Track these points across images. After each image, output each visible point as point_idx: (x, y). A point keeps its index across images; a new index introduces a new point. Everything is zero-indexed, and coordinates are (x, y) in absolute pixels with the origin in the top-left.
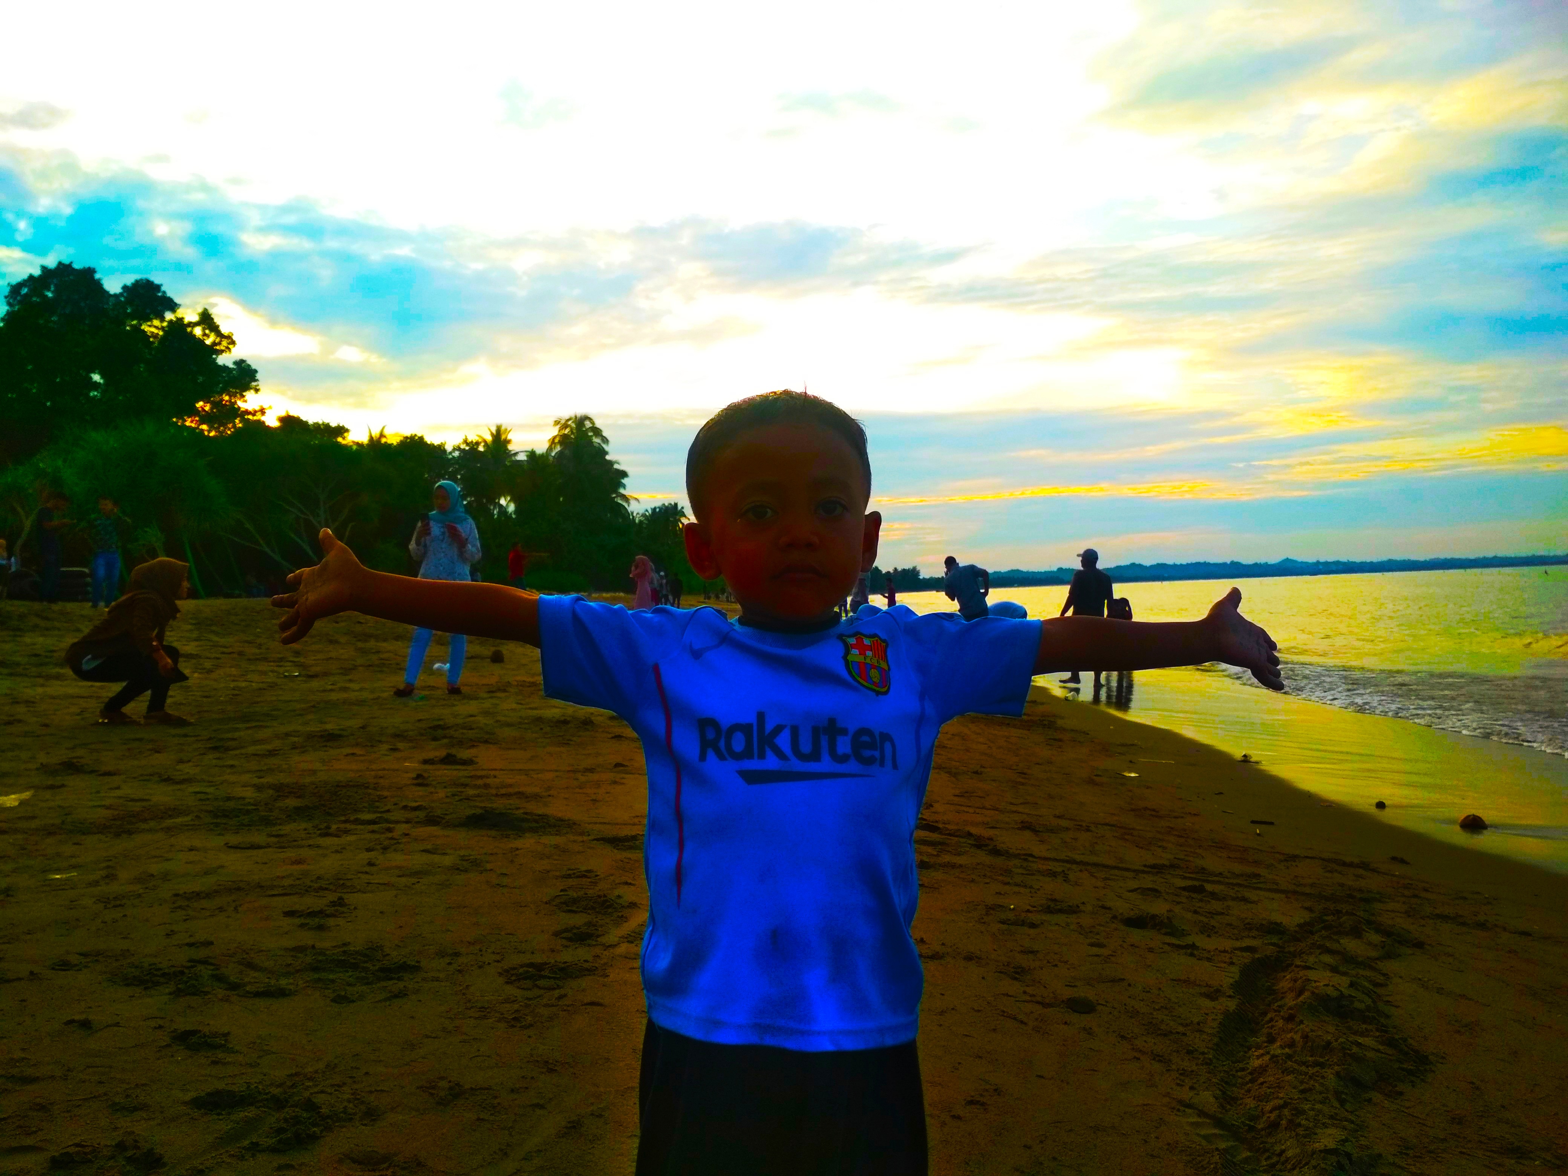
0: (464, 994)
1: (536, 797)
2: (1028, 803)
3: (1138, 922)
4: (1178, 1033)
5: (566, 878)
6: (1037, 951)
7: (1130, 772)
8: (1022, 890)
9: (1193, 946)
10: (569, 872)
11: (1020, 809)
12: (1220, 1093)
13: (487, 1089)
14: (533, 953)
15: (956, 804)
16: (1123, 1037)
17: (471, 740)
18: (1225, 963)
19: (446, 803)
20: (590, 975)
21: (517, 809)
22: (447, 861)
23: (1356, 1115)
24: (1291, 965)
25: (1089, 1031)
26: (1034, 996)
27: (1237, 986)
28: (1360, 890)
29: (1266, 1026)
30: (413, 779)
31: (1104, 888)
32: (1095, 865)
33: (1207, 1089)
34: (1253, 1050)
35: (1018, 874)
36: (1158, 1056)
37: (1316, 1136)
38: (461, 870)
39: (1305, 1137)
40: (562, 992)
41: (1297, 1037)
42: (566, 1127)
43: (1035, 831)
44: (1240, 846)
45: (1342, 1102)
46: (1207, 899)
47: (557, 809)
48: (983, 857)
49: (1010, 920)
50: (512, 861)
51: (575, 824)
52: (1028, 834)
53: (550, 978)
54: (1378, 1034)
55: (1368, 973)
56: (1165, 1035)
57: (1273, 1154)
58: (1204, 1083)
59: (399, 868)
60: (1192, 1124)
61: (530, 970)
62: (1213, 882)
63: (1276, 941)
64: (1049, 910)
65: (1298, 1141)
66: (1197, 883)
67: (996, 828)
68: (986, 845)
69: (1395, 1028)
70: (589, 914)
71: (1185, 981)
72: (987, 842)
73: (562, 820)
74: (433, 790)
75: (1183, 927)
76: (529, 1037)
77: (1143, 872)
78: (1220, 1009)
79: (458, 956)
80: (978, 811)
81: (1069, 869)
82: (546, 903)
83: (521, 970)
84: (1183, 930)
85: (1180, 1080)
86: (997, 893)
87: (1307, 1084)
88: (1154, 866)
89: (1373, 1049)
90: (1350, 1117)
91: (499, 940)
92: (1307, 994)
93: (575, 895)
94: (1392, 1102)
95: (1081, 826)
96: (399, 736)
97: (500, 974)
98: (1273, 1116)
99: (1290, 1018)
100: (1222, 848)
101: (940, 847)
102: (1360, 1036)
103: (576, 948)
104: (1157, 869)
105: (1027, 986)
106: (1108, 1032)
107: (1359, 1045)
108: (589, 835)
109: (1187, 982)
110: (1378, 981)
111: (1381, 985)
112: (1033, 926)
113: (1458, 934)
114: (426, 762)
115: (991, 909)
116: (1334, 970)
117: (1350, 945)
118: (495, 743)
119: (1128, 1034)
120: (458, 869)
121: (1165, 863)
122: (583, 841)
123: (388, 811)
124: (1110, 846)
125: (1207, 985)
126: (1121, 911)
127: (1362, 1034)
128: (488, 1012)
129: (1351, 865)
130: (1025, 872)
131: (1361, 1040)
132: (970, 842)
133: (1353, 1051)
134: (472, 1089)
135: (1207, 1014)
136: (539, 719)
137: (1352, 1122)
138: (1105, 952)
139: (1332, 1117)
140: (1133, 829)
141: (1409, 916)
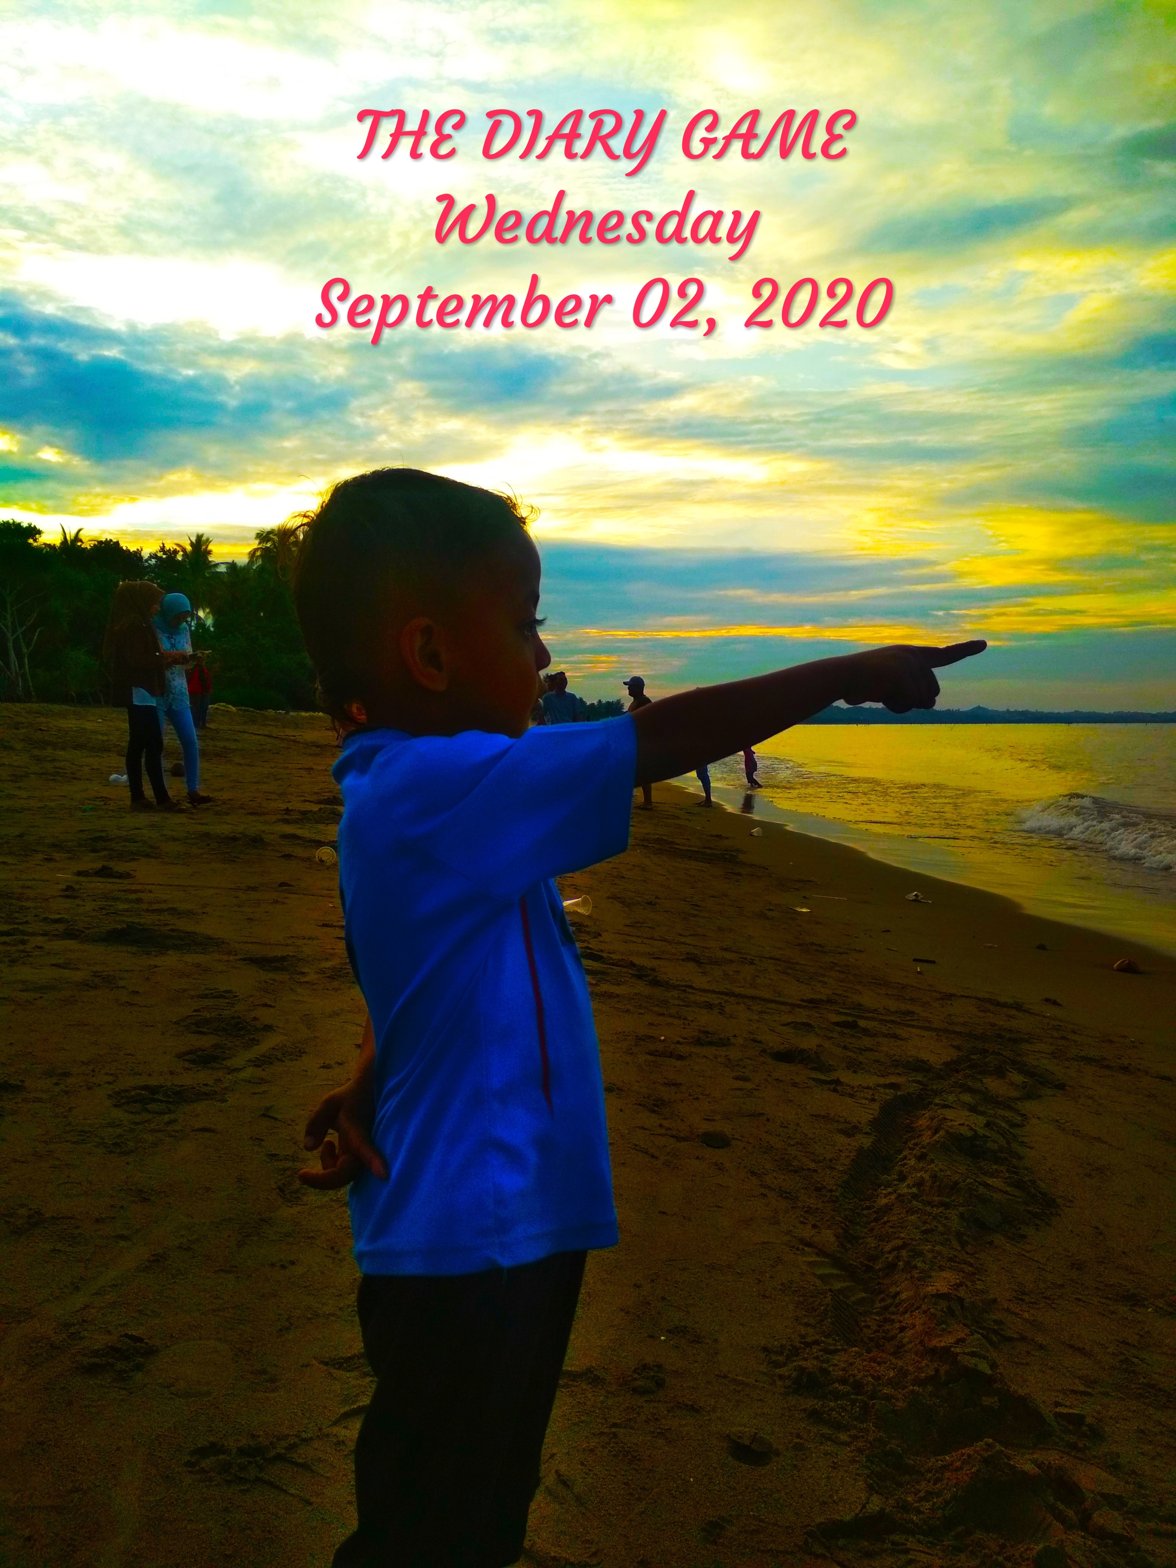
0: (65, 1117)
1: (189, 914)
2: (698, 935)
3: (786, 1056)
4: (809, 1169)
5: (202, 998)
6: (681, 1084)
7: (802, 908)
8: (676, 1021)
9: (838, 1082)
10: (207, 992)
11: (688, 940)
12: (842, 1231)
13: (69, 1218)
14: (150, 1075)
15: (625, 934)
16: (753, 1173)
17: (132, 853)
18: (867, 1099)
19: (91, 917)
20: (207, 1099)
21: (166, 925)
22: (78, 976)
23: (975, 1258)
24: (931, 1103)
25: (720, 1167)
26: (670, 1129)
27: (875, 1123)
28: (1010, 1031)
29: (900, 1163)
30: (63, 890)
31: (758, 1021)
32: (753, 998)
33: (829, 1228)
34: (883, 1187)
35: (674, 1005)
36: (786, 1192)
37: (930, 1280)
38: (91, 987)
39: (919, 1280)
40: (173, 1116)
41: (926, 1176)
42: (149, 1261)
43: (699, 963)
44: (899, 983)
45: (963, 1244)
46: (858, 1035)
47: (206, 927)
48: (641, 987)
49: (658, 1051)
50: (148, 979)
51: (223, 943)
52: (691, 965)
53: (162, 1101)
54: (1007, 1175)
55: (1007, 1113)
56: (796, 1171)
57: (887, 1296)
58: (827, 1221)
59: (24, 982)
60: (810, 1263)
61: (143, 1092)
62: (867, 1018)
63: (920, 1079)
64: (698, 1042)
65: (913, 1284)
66: (850, 1019)
67: (661, 958)
68: (647, 976)
69: (1027, 1170)
70: (219, 1036)
71: (823, 1117)
72: (649, 972)
73: (211, 939)
74: (81, 903)
75: (831, 1062)
76: (127, 1163)
77: (799, 1006)
78: (855, 1146)
79: (67, 1076)
80: (646, 941)
81: (726, 1002)
82: (175, 1023)
83: (133, 1093)
84: (830, 1065)
85: (804, 1217)
86: (649, 1024)
87: (930, 1224)
88: (811, 1001)
89: (1001, 1190)
90: (969, 1260)
91: (116, 1061)
92: (942, 1133)
93: (208, 1016)
94: (1014, 1245)
95: (745, 959)
96: (57, 846)
97: (110, 1096)
98: (891, 1257)
99: (921, 1157)
100: (880, 984)
101: (600, 976)
102: (989, 1177)
103: (198, 1071)
104: (814, 1004)
105: (664, 1119)
106: (739, 1167)
107: (986, 1185)
108: (236, 955)
109: (826, 1118)
110: (1015, 1121)
111: (1018, 1126)
112: (680, 1058)
113: (1100, 1077)
114: (79, 874)
115: (639, 1039)
116: (973, 1109)
117: (993, 1084)
118: (156, 858)
119: (759, 1170)
120: (87, 985)
121: (822, 998)
122: (228, 961)
123: (27, 922)
124: (771, 979)
125: (846, 1122)
126: (771, 1045)
127: (992, 1176)
128: (88, 1137)
129: (1005, 1005)
130: (681, 1004)
131: (990, 1181)
132: (630, 971)
133: (980, 1192)
134: (53, 1217)
135: (841, 1151)
136: (207, 835)
137: (971, 1265)
138: (748, 1085)
139: (951, 1260)
140: (797, 964)
141: (1055, 1058)
